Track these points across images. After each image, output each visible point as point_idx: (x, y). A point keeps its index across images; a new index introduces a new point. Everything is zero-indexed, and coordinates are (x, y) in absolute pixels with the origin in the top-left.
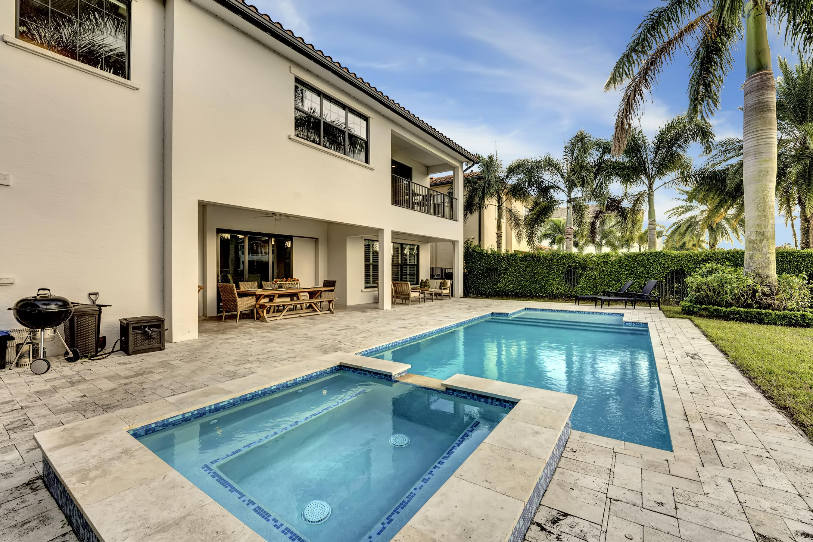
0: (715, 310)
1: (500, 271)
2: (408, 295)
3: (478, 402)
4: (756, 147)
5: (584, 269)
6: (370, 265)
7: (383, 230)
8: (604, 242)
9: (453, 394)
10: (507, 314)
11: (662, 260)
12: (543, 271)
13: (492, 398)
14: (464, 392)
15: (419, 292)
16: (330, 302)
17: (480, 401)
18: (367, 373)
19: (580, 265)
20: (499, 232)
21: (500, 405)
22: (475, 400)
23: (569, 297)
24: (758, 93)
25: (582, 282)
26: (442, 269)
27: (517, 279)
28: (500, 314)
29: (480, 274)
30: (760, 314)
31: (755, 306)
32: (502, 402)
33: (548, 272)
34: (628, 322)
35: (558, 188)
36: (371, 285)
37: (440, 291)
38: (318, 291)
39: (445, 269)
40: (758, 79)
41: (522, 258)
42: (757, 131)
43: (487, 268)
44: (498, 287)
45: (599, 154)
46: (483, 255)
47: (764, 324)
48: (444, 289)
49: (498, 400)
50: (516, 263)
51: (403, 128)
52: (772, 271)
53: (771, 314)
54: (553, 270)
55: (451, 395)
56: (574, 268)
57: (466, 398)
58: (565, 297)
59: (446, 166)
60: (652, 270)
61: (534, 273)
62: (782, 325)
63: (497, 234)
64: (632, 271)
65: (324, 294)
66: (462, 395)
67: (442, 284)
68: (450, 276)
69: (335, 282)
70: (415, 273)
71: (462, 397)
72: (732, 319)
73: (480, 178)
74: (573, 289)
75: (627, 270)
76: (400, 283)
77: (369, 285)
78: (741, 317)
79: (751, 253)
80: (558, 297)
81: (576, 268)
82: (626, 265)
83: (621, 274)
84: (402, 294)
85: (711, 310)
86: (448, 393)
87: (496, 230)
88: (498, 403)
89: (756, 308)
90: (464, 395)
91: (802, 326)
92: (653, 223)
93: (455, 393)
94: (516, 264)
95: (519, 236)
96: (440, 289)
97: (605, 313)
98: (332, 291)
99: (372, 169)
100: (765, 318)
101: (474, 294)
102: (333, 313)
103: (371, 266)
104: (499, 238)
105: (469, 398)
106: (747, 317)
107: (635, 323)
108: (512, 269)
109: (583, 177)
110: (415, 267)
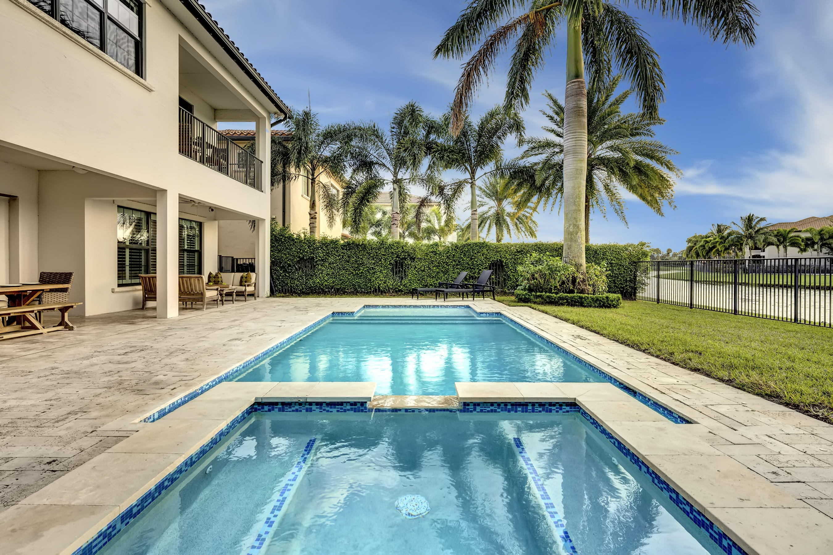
0: (548, 297)
1: (316, 262)
2: (202, 294)
3: (513, 412)
4: (574, 147)
5: (413, 259)
6: (124, 249)
7: (165, 191)
8: (407, 233)
9: (475, 410)
10: (352, 313)
11: (485, 251)
12: (369, 262)
13: (533, 404)
14: (492, 404)
15: (217, 289)
16: (63, 310)
17: (516, 411)
18: (314, 407)
19: (409, 255)
20: (312, 212)
21: (543, 410)
22: (509, 411)
23: (396, 292)
24: (576, 98)
25: (411, 274)
26: (233, 259)
27: (338, 272)
28: (342, 314)
29: (289, 265)
30: (581, 298)
31: (576, 291)
32: (547, 406)
33: (374, 263)
34: (483, 313)
35: (384, 165)
36: (127, 281)
37: (243, 288)
38: (35, 292)
39: (237, 259)
40: (576, 86)
41: (345, 246)
42: (575, 132)
43: (299, 257)
44: (314, 282)
45: (425, 133)
46: (293, 240)
47: (585, 307)
48: (248, 286)
49: (541, 405)
50: (337, 251)
51: (196, 39)
52: (583, 261)
53: (588, 298)
54: (380, 261)
55: (471, 411)
56: (402, 259)
57: (495, 411)
58: (393, 292)
59: (251, 114)
60: (477, 261)
61: (358, 264)
62: (595, 307)
63: (310, 214)
64: (459, 262)
65: (46, 297)
66: (489, 409)
67: (244, 279)
68: (251, 268)
69: (70, 274)
70: (196, 264)
71: (488, 411)
72: (562, 304)
73: (288, 138)
74: (401, 282)
75: (454, 261)
76: (187, 277)
77: (124, 282)
78: (567, 302)
79: (569, 243)
80: (385, 292)
81: (405, 259)
82: (454, 255)
83: (448, 266)
84: (190, 294)
85: (545, 297)
86: (468, 411)
87: (308, 209)
88: (541, 409)
89: (577, 293)
90: (492, 408)
91: (606, 307)
92: (475, 212)
93: (478, 408)
94: (336, 254)
95: (331, 219)
96: (241, 285)
97: (450, 306)
98: (65, 290)
99: (150, 90)
100: (585, 302)
101: (280, 292)
102: (71, 329)
103: (127, 251)
104: (313, 220)
105: (499, 410)
106: (572, 301)
107: (489, 313)
108: (331, 260)
109: (414, 156)
110: (196, 254)
